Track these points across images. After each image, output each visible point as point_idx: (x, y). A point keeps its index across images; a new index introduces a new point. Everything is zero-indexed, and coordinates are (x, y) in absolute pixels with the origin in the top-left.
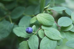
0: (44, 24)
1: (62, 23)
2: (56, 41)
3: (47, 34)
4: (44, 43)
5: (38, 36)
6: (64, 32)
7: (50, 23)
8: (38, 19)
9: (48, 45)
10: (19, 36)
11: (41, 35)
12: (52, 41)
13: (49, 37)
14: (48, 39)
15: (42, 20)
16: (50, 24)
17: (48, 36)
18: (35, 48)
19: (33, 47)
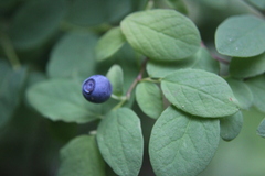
0: (157, 55)
1: (233, 42)
2: (218, 123)
3: (174, 95)
4: (167, 138)
5: (136, 108)
6: (246, 80)
7: (182, 47)
9: (185, 144)
10: (54, 116)
11: (148, 105)
12: (199, 125)
13: (186, 110)
14: (182, 118)
15: (145, 40)
16: (181, 54)
17: (179, 106)
18: (129, 159)
19: (122, 157)
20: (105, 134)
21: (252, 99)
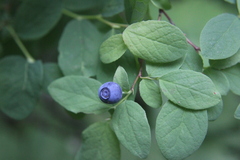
0: (154, 59)
2: (206, 112)
3: (171, 93)
4: (168, 127)
7: (173, 51)
8: (130, 48)
9: (183, 131)
10: (75, 110)
11: (150, 98)
12: (192, 114)
14: (178, 110)
15: (144, 48)
16: (174, 57)
17: (176, 102)
18: (141, 143)
19: (135, 142)
20: (119, 124)
21: (229, 85)
